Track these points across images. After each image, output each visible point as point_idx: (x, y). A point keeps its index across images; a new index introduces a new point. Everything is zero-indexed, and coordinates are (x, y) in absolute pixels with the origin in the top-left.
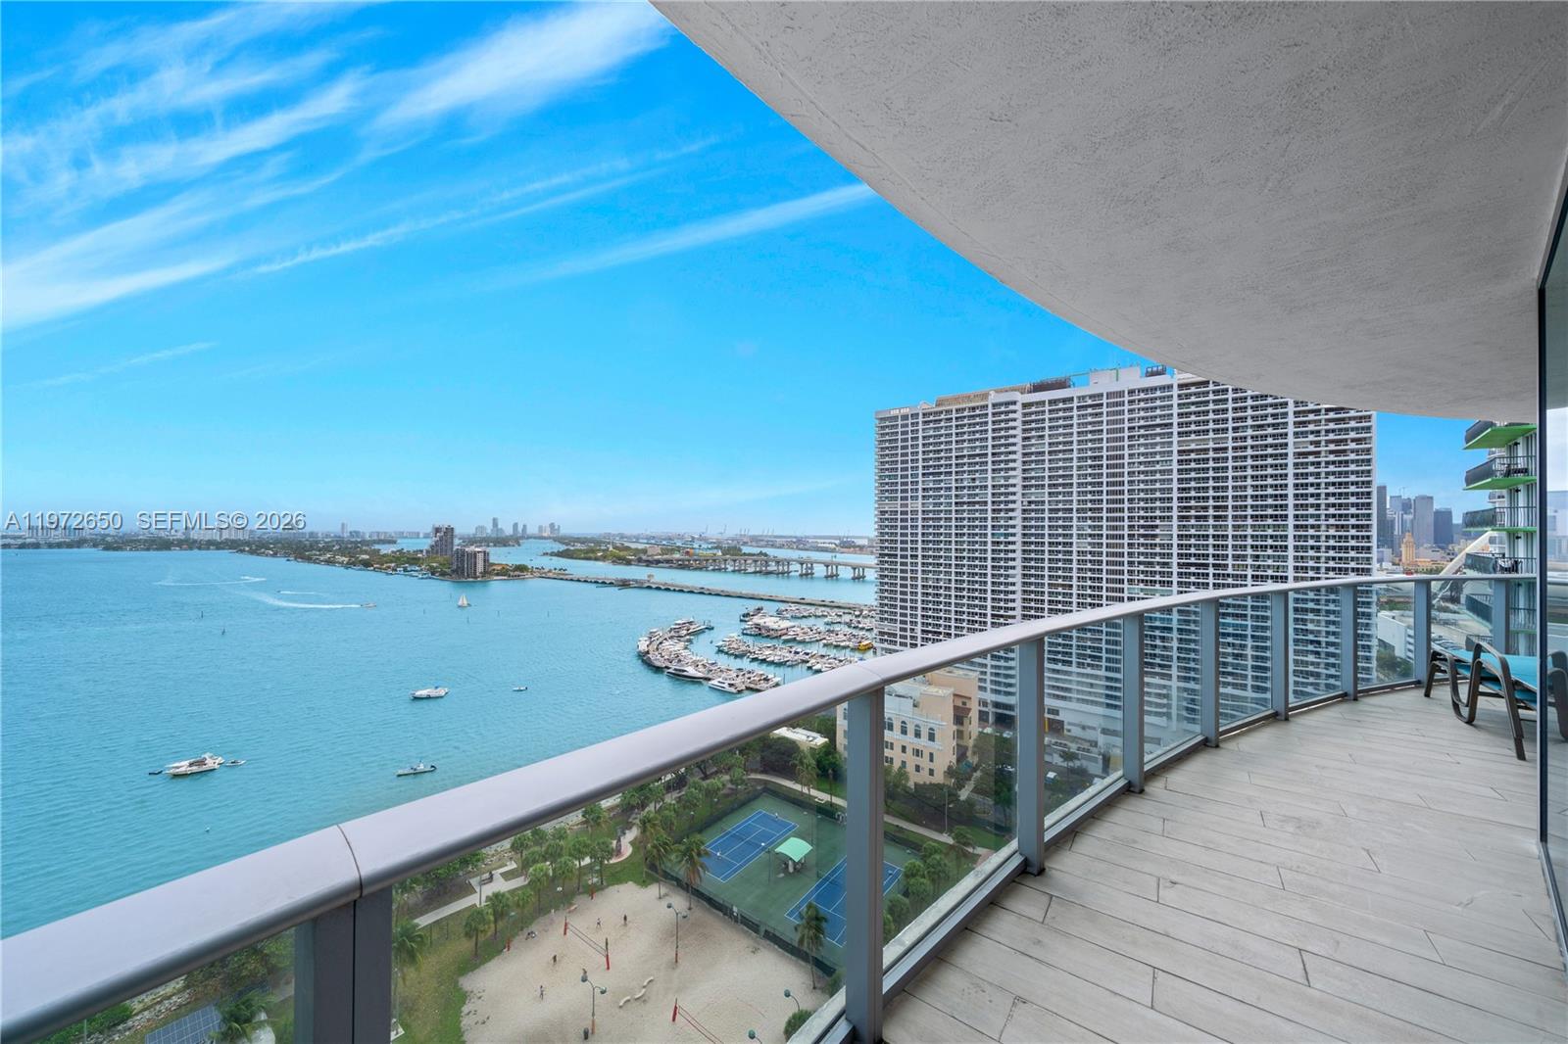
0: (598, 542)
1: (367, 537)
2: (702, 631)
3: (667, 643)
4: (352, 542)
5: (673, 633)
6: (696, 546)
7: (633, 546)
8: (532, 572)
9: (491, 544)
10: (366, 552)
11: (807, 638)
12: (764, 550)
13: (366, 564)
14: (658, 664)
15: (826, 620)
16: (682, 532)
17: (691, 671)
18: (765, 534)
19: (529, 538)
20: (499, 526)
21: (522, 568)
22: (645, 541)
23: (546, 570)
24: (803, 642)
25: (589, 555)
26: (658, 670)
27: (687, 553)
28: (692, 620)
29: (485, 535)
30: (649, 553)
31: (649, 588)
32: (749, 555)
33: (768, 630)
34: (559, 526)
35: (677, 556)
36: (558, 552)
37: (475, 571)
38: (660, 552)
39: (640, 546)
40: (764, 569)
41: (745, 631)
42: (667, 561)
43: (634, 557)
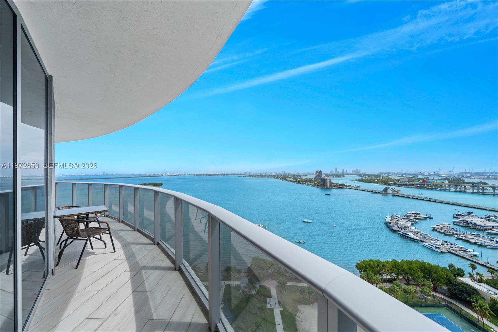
0: (376, 176)
1: (300, 175)
2: (425, 219)
3: (401, 221)
4: (296, 176)
5: (405, 217)
6: (430, 178)
7: (393, 178)
8: (347, 186)
9: (335, 176)
10: (299, 179)
12: (483, 181)
13: (299, 182)
14: (394, 228)
16: (422, 171)
17: (412, 235)
19: (348, 174)
20: (338, 171)
21: (343, 185)
22: (401, 176)
23: (352, 186)
25: (371, 181)
26: (394, 231)
27: (424, 181)
28: (418, 212)
29: (333, 173)
30: (401, 181)
31: (398, 196)
32: (470, 183)
33: (475, 225)
34: (360, 170)
35: (418, 182)
36: (358, 179)
37: (327, 185)
38: (407, 180)
39: (397, 178)
40: (481, 191)
41: (455, 223)
42: (411, 185)
43: (392, 182)
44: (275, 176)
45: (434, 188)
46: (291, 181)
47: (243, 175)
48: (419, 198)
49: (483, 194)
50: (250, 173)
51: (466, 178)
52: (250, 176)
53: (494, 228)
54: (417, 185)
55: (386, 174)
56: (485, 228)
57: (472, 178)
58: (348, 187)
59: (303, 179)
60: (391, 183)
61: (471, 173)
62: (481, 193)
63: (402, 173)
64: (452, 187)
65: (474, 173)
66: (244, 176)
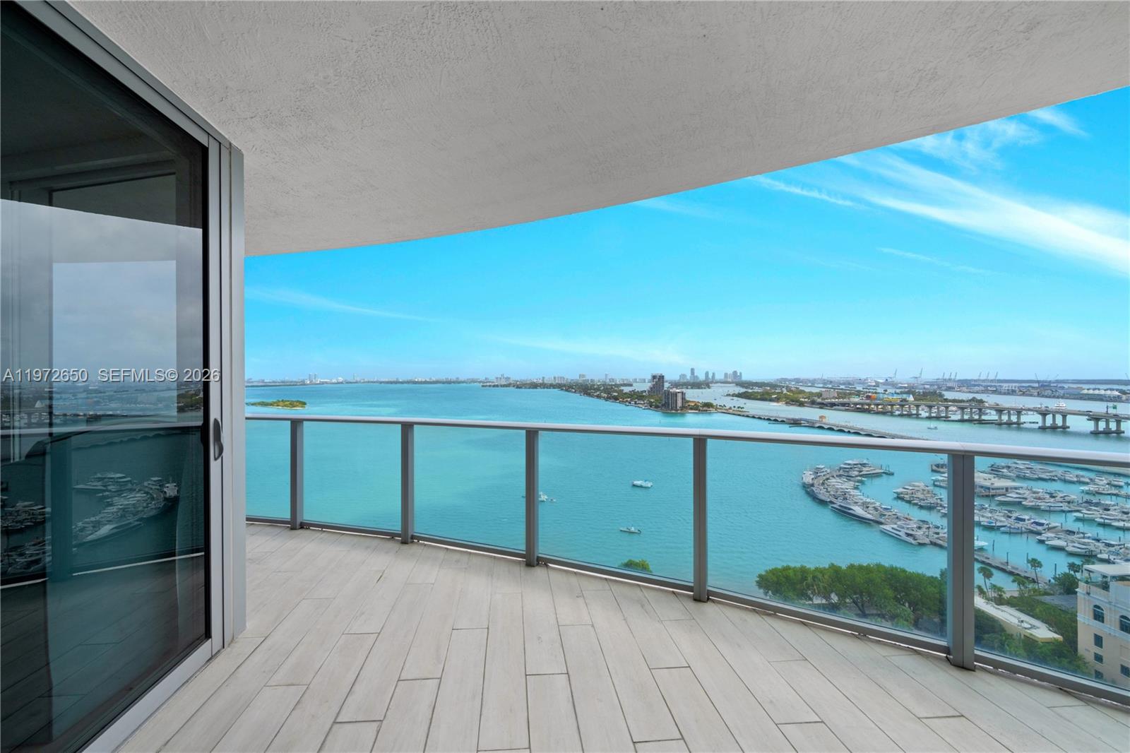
0: (773, 386)
1: (618, 383)
2: (878, 475)
3: (833, 480)
4: (609, 385)
5: (841, 472)
6: (880, 390)
7: (807, 390)
8: (716, 409)
9: (689, 387)
10: (616, 391)
11: (1043, 505)
12: (979, 397)
13: (616, 399)
14: (821, 498)
15: (1086, 488)
16: (863, 377)
17: (859, 511)
18: (982, 378)
19: (717, 382)
20: (695, 374)
21: (708, 405)
22: (821, 385)
23: (727, 408)
24: (1035, 509)
25: (765, 397)
26: (821, 503)
27: (868, 397)
29: (685, 381)
30: (824, 396)
31: (821, 428)
32: (954, 401)
34: (741, 373)
35: (856, 399)
36: (739, 393)
37: (676, 405)
38: (836, 395)
39: (815, 390)
40: (976, 417)
41: (938, 483)
42: (843, 405)
43: (806, 400)
44: (565, 385)
45: (888, 412)
46: (599, 397)
47: (493, 382)
48: (861, 432)
49: (981, 422)
50: (508, 378)
51: (946, 390)
52: (509, 385)
53: (1009, 491)
54: (856, 404)
55: (793, 383)
56: (992, 492)
57: (957, 391)
58: (720, 409)
59: (624, 392)
60: (806, 402)
61: (954, 381)
62: (976, 420)
63: (824, 380)
64: (923, 410)
65: (959, 381)
66: (494, 386)
